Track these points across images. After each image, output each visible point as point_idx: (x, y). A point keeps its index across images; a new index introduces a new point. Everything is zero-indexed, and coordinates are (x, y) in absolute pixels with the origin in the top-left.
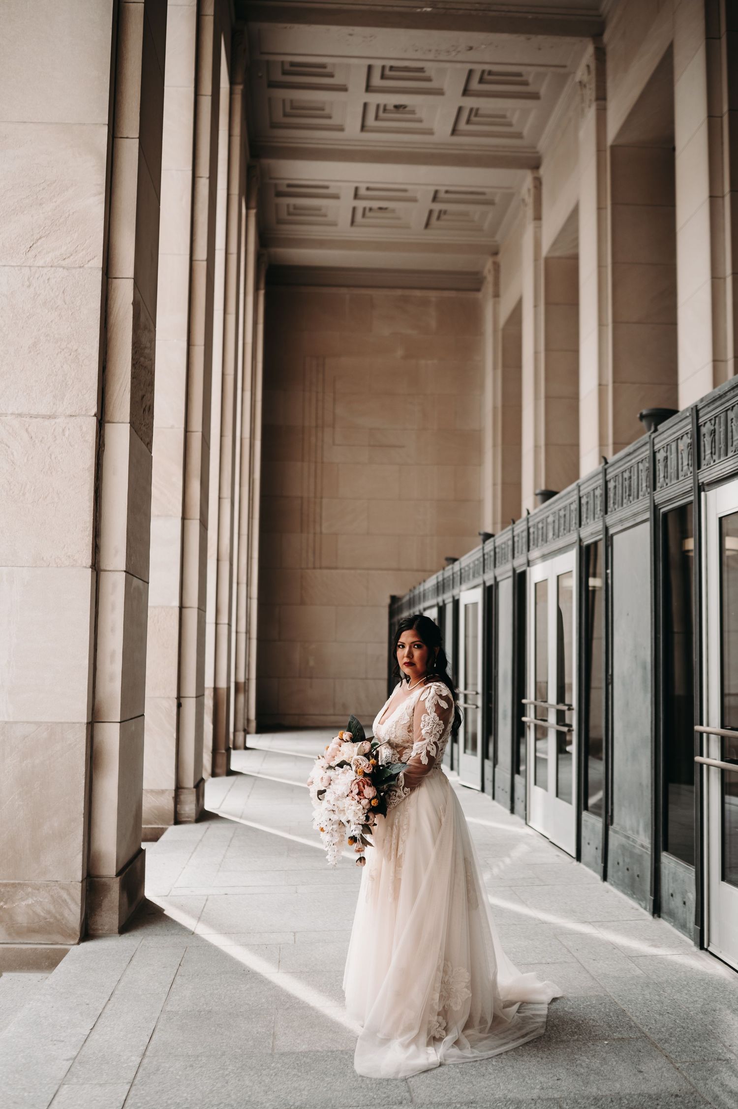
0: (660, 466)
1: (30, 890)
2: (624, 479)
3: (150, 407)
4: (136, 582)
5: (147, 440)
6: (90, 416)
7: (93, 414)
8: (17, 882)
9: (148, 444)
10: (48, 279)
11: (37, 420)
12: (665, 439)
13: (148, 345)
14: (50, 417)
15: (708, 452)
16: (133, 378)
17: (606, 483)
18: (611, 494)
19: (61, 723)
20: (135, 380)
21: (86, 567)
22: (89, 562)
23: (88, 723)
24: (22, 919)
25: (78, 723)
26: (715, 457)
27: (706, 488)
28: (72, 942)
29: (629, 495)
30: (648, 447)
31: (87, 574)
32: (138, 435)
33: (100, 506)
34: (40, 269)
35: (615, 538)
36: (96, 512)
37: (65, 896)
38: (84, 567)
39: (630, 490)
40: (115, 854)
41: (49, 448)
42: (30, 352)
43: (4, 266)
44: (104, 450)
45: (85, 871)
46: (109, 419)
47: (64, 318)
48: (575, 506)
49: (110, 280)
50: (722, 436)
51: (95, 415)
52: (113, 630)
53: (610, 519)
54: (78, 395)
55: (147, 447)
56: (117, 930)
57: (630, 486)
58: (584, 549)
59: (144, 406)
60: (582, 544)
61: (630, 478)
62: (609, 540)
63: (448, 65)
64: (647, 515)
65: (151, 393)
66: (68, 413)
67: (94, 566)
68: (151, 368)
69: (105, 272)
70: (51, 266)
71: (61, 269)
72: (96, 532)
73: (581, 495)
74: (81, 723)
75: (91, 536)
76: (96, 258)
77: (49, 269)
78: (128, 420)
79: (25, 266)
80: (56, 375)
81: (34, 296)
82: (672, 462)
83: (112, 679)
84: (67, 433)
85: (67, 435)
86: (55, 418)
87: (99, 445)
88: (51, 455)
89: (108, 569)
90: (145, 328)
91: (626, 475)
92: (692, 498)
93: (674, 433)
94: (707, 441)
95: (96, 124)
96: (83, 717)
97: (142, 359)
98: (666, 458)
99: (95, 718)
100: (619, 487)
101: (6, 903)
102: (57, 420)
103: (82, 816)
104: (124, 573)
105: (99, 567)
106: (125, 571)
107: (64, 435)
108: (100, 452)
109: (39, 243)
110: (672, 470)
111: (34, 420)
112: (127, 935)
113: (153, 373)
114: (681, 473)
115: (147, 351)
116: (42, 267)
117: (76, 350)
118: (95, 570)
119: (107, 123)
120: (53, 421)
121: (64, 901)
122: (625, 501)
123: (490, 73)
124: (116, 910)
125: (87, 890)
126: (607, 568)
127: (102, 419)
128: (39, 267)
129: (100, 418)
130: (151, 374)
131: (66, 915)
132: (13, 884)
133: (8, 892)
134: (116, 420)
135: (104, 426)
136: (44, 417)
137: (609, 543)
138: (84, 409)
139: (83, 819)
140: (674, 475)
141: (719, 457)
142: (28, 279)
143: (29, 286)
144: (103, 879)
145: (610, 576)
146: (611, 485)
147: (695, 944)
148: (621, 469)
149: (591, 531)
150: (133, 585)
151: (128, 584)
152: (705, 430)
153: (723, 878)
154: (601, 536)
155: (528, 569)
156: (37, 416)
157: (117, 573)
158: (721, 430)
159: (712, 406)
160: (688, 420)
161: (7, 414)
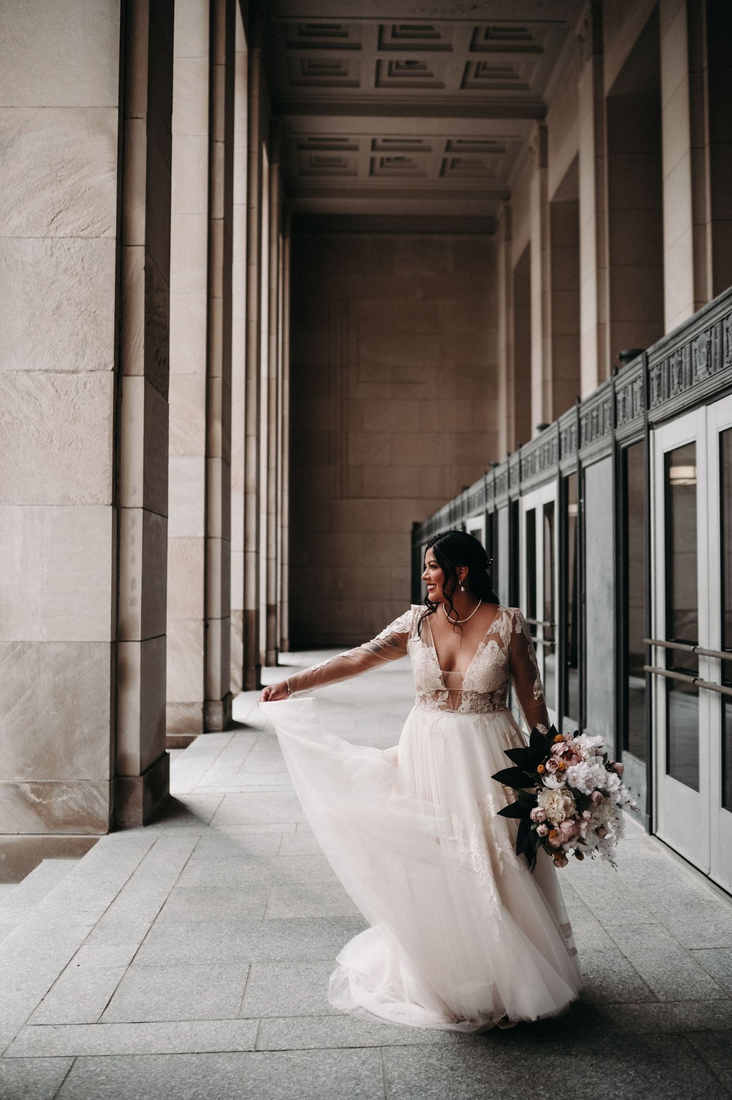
0: (620, 406)
1: (64, 787)
2: (593, 418)
3: (165, 359)
4: (154, 517)
5: (163, 390)
6: (108, 370)
7: (111, 369)
8: (53, 781)
9: (164, 393)
10: (69, 249)
11: (61, 375)
12: (623, 381)
13: (162, 304)
14: (73, 372)
15: (655, 394)
17: (579, 420)
18: (583, 431)
19: (89, 642)
20: (148, 336)
21: (107, 505)
22: (109, 500)
23: (112, 643)
24: (58, 814)
25: (104, 642)
26: (661, 399)
27: (655, 426)
28: (103, 833)
29: (597, 432)
30: (610, 389)
31: (108, 512)
32: (152, 386)
33: (120, 449)
34: (61, 239)
35: (587, 470)
36: (116, 455)
37: (95, 793)
38: (105, 505)
39: (597, 428)
40: (139, 756)
41: (72, 400)
42: (54, 314)
43: (30, 237)
44: (122, 401)
45: (113, 771)
46: (125, 373)
47: (83, 283)
48: (556, 441)
49: (124, 247)
50: (666, 381)
51: (113, 370)
52: (133, 560)
53: (583, 453)
54: (97, 352)
55: (164, 396)
56: (141, 823)
57: (598, 424)
58: (563, 480)
59: (159, 359)
60: (561, 476)
61: (598, 416)
62: (581, 473)
63: (454, 24)
64: (610, 451)
65: (166, 347)
66: (89, 368)
67: (115, 503)
68: (166, 323)
69: (119, 240)
70: (71, 237)
71: (80, 239)
72: (116, 473)
73: (559, 432)
74: (106, 642)
75: (112, 478)
76: (110, 229)
77: (69, 239)
78: (142, 373)
79: (48, 237)
80: (78, 335)
81: (56, 264)
82: (629, 403)
83: (133, 603)
84: (88, 386)
85: (88, 388)
86: (77, 373)
87: (117, 395)
88: (74, 406)
89: (127, 506)
90: (158, 289)
91: (595, 414)
92: (643, 436)
93: (630, 377)
94: (654, 384)
95: (108, 107)
96: (107, 637)
97: (156, 317)
98: (624, 399)
99: (119, 636)
100: (589, 425)
101: (44, 799)
102: (80, 375)
103: (109, 723)
104: (142, 510)
105: (120, 505)
106: (143, 508)
107: (86, 388)
108: (118, 403)
109: (59, 216)
110: (629, 410)
111: (59, 375)
112: (150, 827)
114: (635, 413)
115: (162, 309)
116: (63, 238)
117: (95, 312)
118: (116, 506)
119: (117, 105)
120: (75, 376)
121: (95, 797)
122: (594, 437)
123: (495, 29)
124: (141, 804)
125: (115, 788)
126: (580, 498)
127: (120, 372)
128: (60, 238)
129: (117, 372)
130: (166, 330)
131: (97, 809)
132: (50, 783)
133: (46, 789)
134: (133, 373)
135: (122, 379)
136: (68, 372)
137: (582, 475)
138: (102, 364)
139: (109, 726)
140: (630, 415)
141: (664, 399)
142: (51, 249)
143: (52, 256)
144: (129, 778)
145: (583, 505)
146: (583, 422)
147: (646, 830)
148: (591, 408)
149: (568, 464)
150: (151, 520)
151: (146, 519)
152: (653, 374)
153: (668, 772)
154: (575, 469)
155: (520, 499)
156: (61, 372)
157: (135, 510)
158: (665, 375)
159: (658, 354)
160: (640, 365)
161: (35, 370)
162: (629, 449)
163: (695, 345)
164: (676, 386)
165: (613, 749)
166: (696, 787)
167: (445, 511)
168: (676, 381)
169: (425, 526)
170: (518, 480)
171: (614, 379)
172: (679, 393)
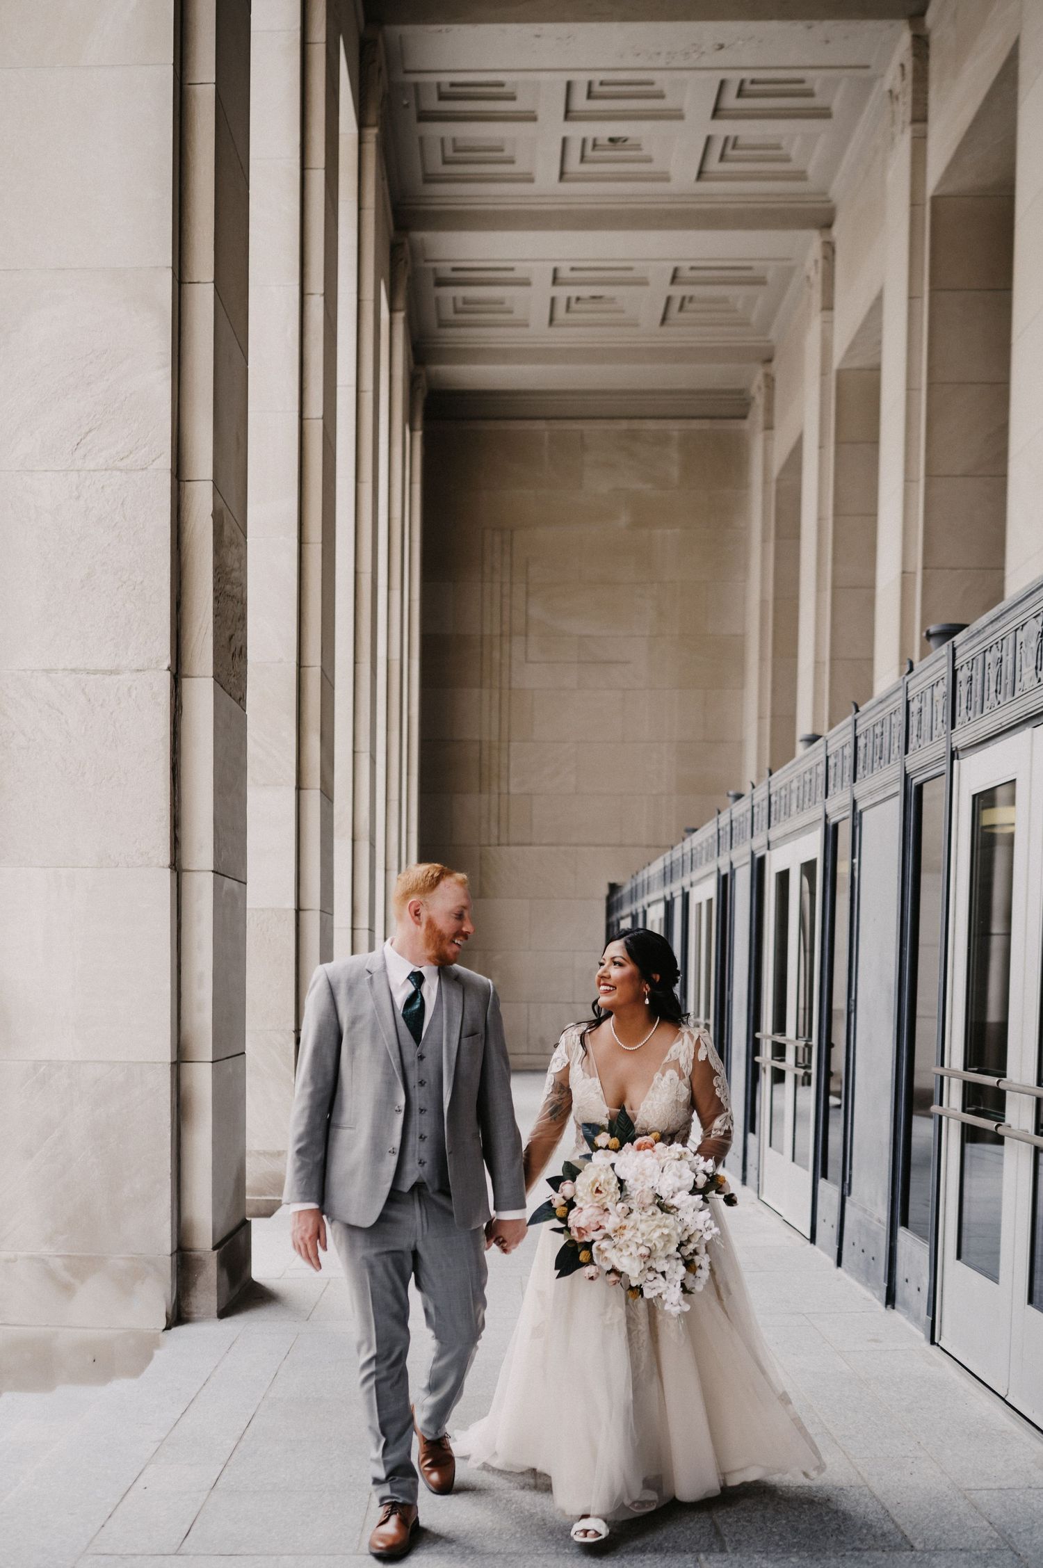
0: (914, 720)
2: (875, 736)
3: (241, 649)
4: (228, 884)
5: (239, 694)
6: (162, 670)
7: (166, 667)
8: (94, 1254)
9: (240, 699)
10: (103, 487)
11: (96, 676)
13: (236, 565)
14: (112, 672)
16: (216, 616)
17: (856, 739)
18: (861, 755)
19: (140, 1063)
20: (218, 618)
21: (163, 867)
22: (167, 860)
23: (172, 1064)
25: (160, 1063)
26: (971, 713)
29: (881, 758)
31: (166, 875)
32: (225, 690)
33: (179, 787)
34: (92, 473)
35: (863, 816)
36: (174, 796)
37: (151, 1272)
38: (161, 867)
39: (881, 751)
40: (211, 1223)
41: (112, 713)
42: (83, 586)
43: (46, 471)
44: (181, 715)
45: (176, 1243)
46: (186, 673)
47: (124, 540)
48: (821, 769)
49: (182, 483)
51: (169, 669)
52: (200, 946)
53: (859, 791)
54: (146, 642)
55: (239, 704)
56: (215, 1313)
57: (881, 745)
58: (831, 829)
59: (233, 649)
60: (828, 822)
61: (882, 734)
62: (857, 819)
63: (687, 74)
64: (897, 787)
65: (242, 630)
66: (134, 667)
67: (174, 865)
68: (242, 595)
69: (175, 473)
70: (106, 470)
71: (118, 473)
72: (175, 821)
73: (828, 755)
74: (164, 1063)
75: (169, 827)
76: (163, 456)
77: (103, 472)
78: (211, 673)
79: (72, 470)
80: (117, 617)
81: (85, 511)
83: (200, 1008)
84: (134, 693)
85: (133, 697)
86: (118, 674)
87: (175, 707)
88: (115, 723)
89: (191, 869)
90: (231, 543)
91: (878, 730)
93: (929, 677)
95: (157, 267)
96: (165, 1054)
97: (228, 587)
98: (920, 711)
99: (181, 1056)
100: (870, 746)
102: (122, 677)
103: (170, 1176)
104: (212, 874)
105: (180, 865)
106: (213, 871)
107: (130, 696)
108: (177, 717)
109: (88, 438)
111: (92, 677)
112: (228, 1319)
113: (244, 603)
115: (235, 574)
116: (94, 471)
117: (141, 582)
118: (175, 870)
119: (171, 264)
120: (115, 678)
122: (876, 765)
124: (214, 1289)
125: (179, 1266)
127: (178, 673)
128: (89, 471)
129: (174, 671)
130: (242, 603)
132: (89, 1257)
133: (85, 1266)
134: (196, 673)
135: (181, 681)
136: (104, 672)
137: (858, 822)
138: (154, 661)
139: (170, 1180)
142: (77, 488)
143: (78, 498)
144: (197, 1253)
145: (857, 866)
146: (861, 742)
147: (926, 1337)
148: (873, 721)
149: (838, 806)
150: (224, 888)
151: (217, 888)
152: (961, 676)
153: (959, 1257)
154: (849, 813)
155: (768, 853)
156: (95, 672)
157: (203, 874)
158: (978, 678)
159: (970, 645)
160: (944, 661)
161: (57, 670)
162: (925, 785)
163: (1021, 636)
164: (993, 695)
165: (886, 1225)
166: (995, 1278)
167: (657, 867)
168: (993, 689)
169: (626, 890)
170: (765, 826)
171: (907, 678)
172: (997, 707)
